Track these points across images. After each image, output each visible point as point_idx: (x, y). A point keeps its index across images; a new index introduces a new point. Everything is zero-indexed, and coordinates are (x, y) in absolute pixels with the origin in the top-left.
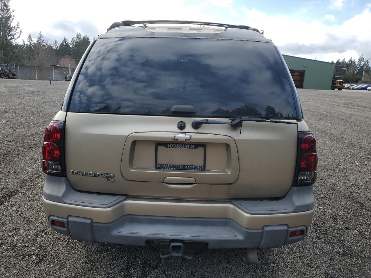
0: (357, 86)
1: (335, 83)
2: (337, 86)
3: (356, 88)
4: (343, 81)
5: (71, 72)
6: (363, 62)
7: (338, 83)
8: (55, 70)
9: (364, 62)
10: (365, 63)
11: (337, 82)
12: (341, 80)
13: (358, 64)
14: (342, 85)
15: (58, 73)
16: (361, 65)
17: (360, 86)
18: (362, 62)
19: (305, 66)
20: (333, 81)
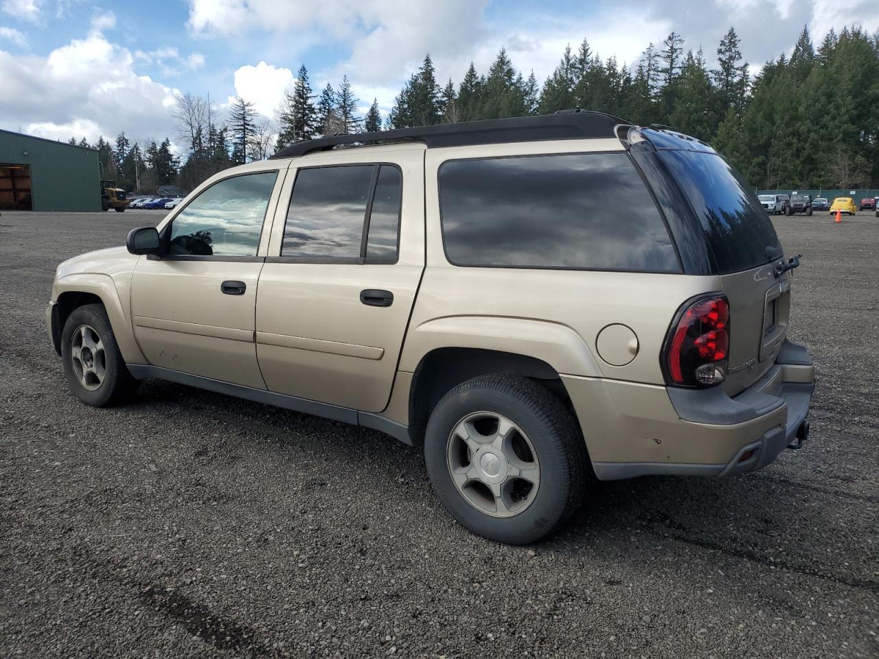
0: (142, 201)
1: (106, 194)
2: (114, 203)
3: (141, 204)
4: (121, 190)
6: (127, 149)
7: (115, 195)
9: (130, 149)
10: (132, 151)
11: (112, 192)
12: (118, 190)
13: (118, 151)
14: (124, 199)
16: (125, 155)
17: (148, 201)
18: (125, 147)
19: (26, 153)
20: (103, 192)
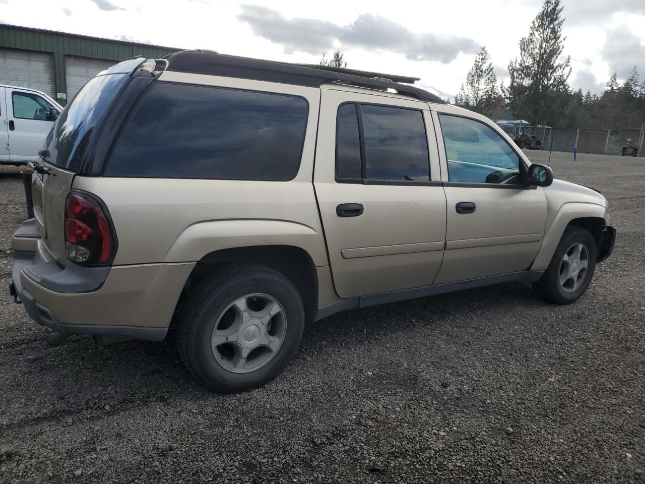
5: (642, 140)
8: (611, 134)
15: (617, 141)
